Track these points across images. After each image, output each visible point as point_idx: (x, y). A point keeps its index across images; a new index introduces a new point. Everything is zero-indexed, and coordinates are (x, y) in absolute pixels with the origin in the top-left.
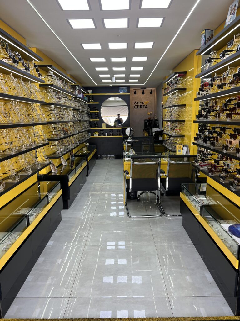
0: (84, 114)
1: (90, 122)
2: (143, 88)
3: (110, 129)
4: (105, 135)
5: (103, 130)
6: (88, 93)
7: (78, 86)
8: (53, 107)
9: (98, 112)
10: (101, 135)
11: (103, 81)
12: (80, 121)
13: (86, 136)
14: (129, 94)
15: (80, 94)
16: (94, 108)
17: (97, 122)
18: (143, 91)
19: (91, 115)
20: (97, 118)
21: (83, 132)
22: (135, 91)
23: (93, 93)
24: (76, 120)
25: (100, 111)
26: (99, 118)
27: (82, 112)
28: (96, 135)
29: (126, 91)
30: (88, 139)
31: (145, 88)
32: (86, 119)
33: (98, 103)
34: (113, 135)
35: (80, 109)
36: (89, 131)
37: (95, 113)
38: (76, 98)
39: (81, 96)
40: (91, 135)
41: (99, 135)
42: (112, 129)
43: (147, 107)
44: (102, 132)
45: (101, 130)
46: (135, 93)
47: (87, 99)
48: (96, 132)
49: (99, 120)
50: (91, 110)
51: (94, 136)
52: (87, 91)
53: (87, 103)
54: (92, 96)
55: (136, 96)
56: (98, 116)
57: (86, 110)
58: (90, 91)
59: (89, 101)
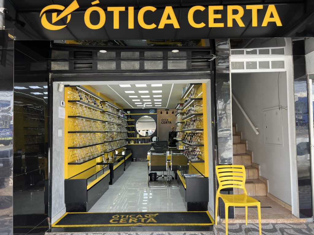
0: (124, 127)
1: (128, 133)
2: (167, 110)
3: (142, 139)
4: (139, 143)
5: (137, 139)
6: (127, 113)
7: (121, 110)
8: (107, 123)
9: (134, 126)
10: (136, 143)
11: (138, 106)
12: (121, 132)
13: (125, 143)
14: (156, 114)
15: (121, 114)
16: (131, 123)
17: (133, 133)
18: (167, 112)
19: (129, 128)
20: (133, 131)
21: (123, 139)
22: (161, 112)
23: (131, 113)
24: (119, 131)
25: (135, 125)
26: (134, 131)
27: (123, 126)
28: (132, 143)
29: (154, 112)
30: (126, 145)
31: (168, 110)
32: (125, 131)
33: (134, 120)
34: (145, 143)
35: (121, 125)
36: (127, 140)
37: (132, 127)
38: (119, 117)
39: (122, 116)
40: (128, 143)
41: (134, 143)
42: (144, 139)
43: (170, 123)
44: (136, 141)
45: (136, 139)
46: (161, 113)
47: (126, 117)
48: (132, 141)
49: (134, 132)
50: (129, 125)
51: (130, 143)
52: (127, 112)
53: (126, 120)
54: (130, 115)
55: (162, 115)
56: (134, 129)
57: (125, 125)
58: (129, 112)
59: (127, 119)
